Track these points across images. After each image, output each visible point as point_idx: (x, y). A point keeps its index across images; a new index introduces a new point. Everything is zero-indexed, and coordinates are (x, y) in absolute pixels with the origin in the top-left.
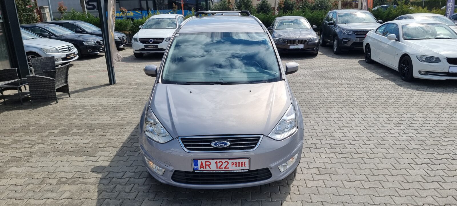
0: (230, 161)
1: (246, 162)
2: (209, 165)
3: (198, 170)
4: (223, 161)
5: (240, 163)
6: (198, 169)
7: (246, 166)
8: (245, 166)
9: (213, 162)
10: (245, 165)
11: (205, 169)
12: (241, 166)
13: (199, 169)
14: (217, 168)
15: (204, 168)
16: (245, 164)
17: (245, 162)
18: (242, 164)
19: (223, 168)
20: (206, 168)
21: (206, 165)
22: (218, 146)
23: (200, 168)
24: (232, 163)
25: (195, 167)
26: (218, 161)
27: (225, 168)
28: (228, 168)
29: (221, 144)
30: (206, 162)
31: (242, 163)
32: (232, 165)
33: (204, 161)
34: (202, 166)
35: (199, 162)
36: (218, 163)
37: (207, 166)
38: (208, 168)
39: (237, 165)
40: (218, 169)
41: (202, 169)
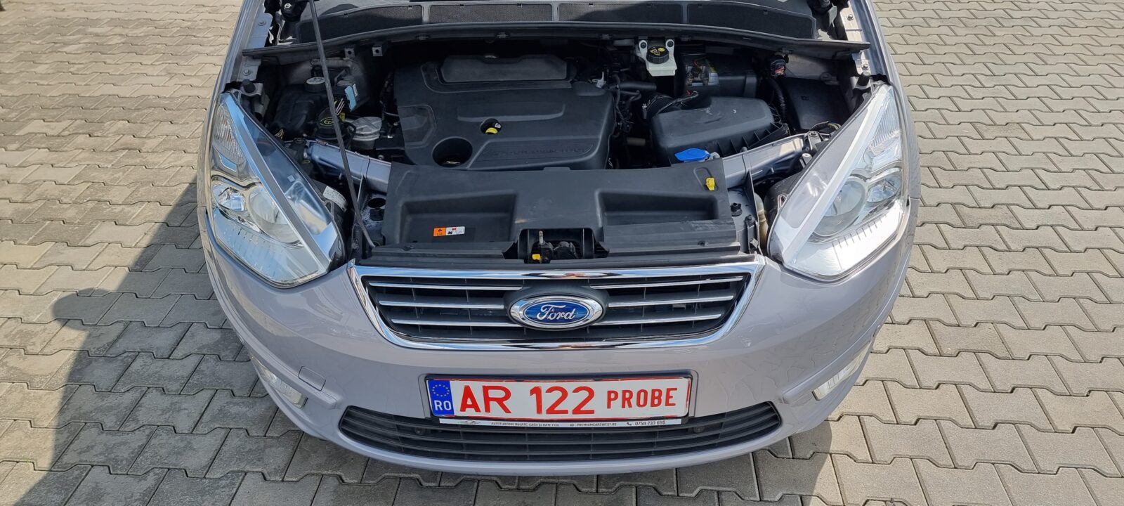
0: (601, 388)
1: (676, 389)
2: (500, 401)
3: (450, 414)
4: (569, 386)
5: (646, 392)
6: (452, 411)
7: (674, 405)
8: (667, 404)
9: (520, 390)
10: (671, 401)
11: (483, 414)
12: (653, 405)
13: (457, 412)
14: (539, 410)
15: (478, 410)
16: (668, 397)
17: (669, 390)
18: (656, 397)
19: (566, 412)
20: (488, 409)
21: (487, 400)
22: (546, 321)
23: (463, 409)
24: (610, 393)
25: (438, 405)
26: (544, 386)
27: (577, 411)
28: (592, 412)
29: (557, 310)
30: (486, 389)
31: (657, 394)
32: (610, 400)
33: (477, 387)
34: (469, 402)
35: (457, 388)
36: (544, 395)
37: (493, 405)
38: (496, 410)
39: (634, 401)
40: (544, 416)
41: (470, 412)
